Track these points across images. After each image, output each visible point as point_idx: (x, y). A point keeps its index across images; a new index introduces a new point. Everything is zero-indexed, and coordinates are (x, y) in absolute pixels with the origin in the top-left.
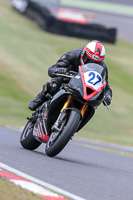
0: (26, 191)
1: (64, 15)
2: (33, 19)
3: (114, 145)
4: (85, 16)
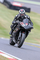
0: (3, 57)
1: (15, 4)
2: (5, 5)
3: (29, 43)
4: (21, 4)
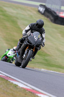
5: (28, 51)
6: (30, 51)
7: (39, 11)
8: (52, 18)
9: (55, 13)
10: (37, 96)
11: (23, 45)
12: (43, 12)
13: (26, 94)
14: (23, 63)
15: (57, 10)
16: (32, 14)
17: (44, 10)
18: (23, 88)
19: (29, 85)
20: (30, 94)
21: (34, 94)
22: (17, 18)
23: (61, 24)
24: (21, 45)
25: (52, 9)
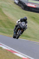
2: (20, 6)
5: (19, 31)
6: (20, 31)
7: (15, 3)
8: (23, 7)
9: (25, 4)
10: (14, 54)
11: (17, 28)
12: (17, 3)
13: (7, 53)
14: (17, 36)
15: (26, 2)
16: (11, 4)
17: (18, 2)
18: (6, 49)
19: (9, 47)
20: (10, 53)
21: (12, 53)
22: (2, 7)
23: (28, 11)
24: (16, 28)
25: (23, 2)
